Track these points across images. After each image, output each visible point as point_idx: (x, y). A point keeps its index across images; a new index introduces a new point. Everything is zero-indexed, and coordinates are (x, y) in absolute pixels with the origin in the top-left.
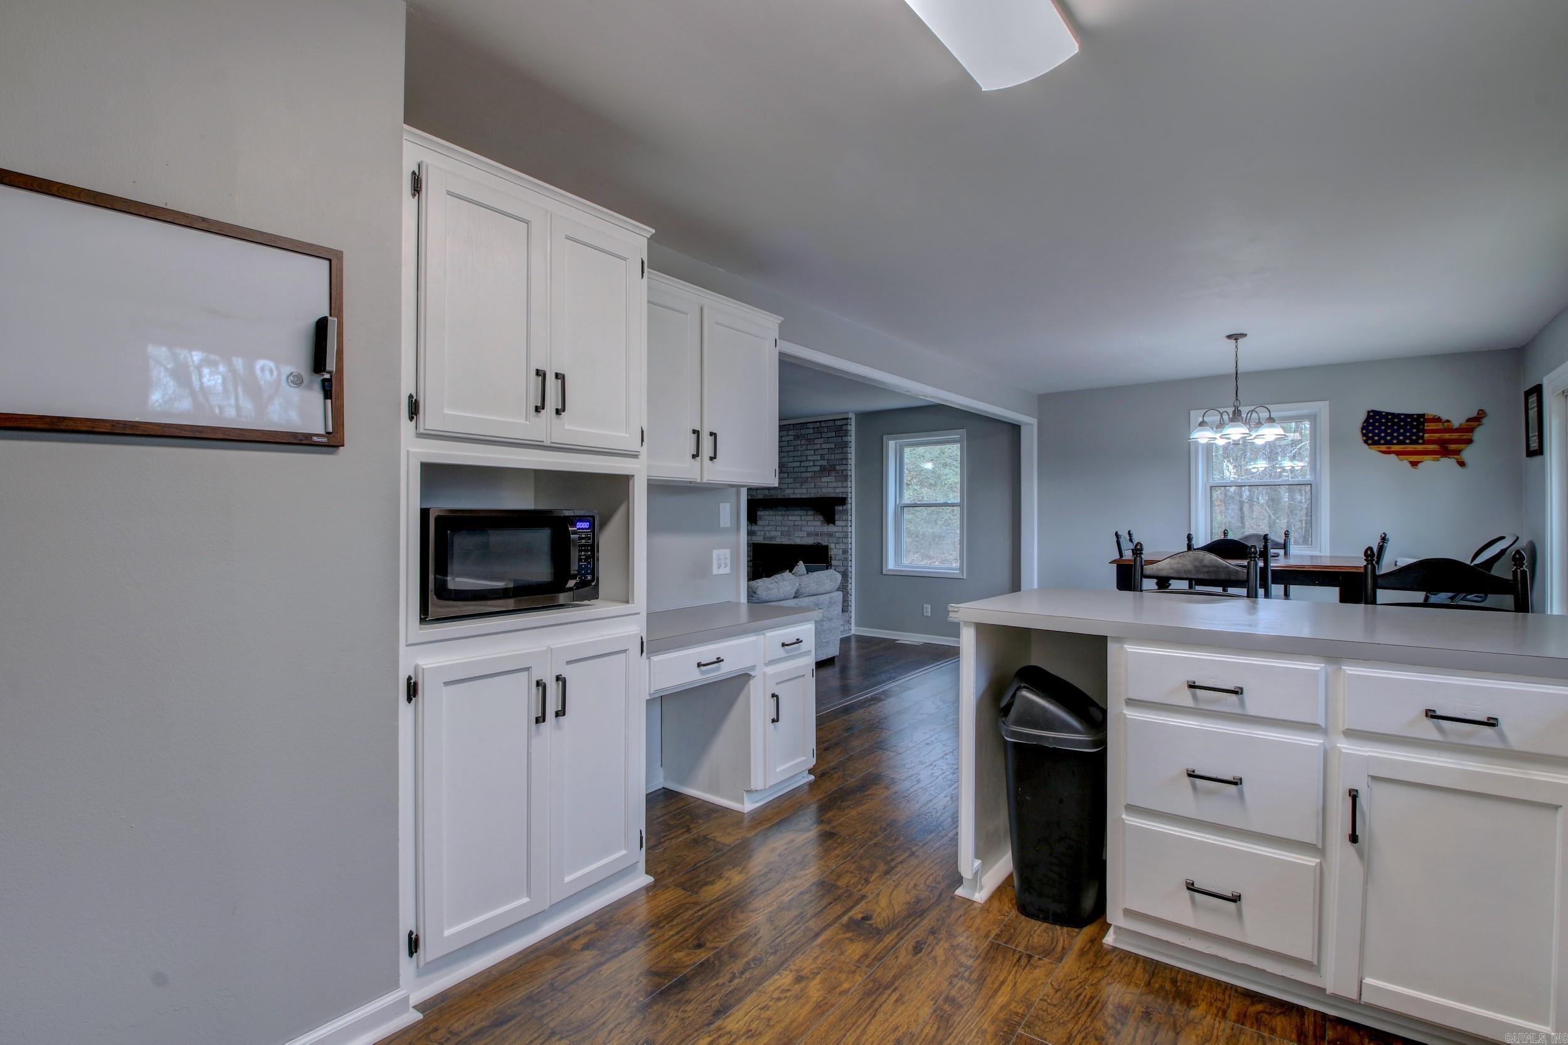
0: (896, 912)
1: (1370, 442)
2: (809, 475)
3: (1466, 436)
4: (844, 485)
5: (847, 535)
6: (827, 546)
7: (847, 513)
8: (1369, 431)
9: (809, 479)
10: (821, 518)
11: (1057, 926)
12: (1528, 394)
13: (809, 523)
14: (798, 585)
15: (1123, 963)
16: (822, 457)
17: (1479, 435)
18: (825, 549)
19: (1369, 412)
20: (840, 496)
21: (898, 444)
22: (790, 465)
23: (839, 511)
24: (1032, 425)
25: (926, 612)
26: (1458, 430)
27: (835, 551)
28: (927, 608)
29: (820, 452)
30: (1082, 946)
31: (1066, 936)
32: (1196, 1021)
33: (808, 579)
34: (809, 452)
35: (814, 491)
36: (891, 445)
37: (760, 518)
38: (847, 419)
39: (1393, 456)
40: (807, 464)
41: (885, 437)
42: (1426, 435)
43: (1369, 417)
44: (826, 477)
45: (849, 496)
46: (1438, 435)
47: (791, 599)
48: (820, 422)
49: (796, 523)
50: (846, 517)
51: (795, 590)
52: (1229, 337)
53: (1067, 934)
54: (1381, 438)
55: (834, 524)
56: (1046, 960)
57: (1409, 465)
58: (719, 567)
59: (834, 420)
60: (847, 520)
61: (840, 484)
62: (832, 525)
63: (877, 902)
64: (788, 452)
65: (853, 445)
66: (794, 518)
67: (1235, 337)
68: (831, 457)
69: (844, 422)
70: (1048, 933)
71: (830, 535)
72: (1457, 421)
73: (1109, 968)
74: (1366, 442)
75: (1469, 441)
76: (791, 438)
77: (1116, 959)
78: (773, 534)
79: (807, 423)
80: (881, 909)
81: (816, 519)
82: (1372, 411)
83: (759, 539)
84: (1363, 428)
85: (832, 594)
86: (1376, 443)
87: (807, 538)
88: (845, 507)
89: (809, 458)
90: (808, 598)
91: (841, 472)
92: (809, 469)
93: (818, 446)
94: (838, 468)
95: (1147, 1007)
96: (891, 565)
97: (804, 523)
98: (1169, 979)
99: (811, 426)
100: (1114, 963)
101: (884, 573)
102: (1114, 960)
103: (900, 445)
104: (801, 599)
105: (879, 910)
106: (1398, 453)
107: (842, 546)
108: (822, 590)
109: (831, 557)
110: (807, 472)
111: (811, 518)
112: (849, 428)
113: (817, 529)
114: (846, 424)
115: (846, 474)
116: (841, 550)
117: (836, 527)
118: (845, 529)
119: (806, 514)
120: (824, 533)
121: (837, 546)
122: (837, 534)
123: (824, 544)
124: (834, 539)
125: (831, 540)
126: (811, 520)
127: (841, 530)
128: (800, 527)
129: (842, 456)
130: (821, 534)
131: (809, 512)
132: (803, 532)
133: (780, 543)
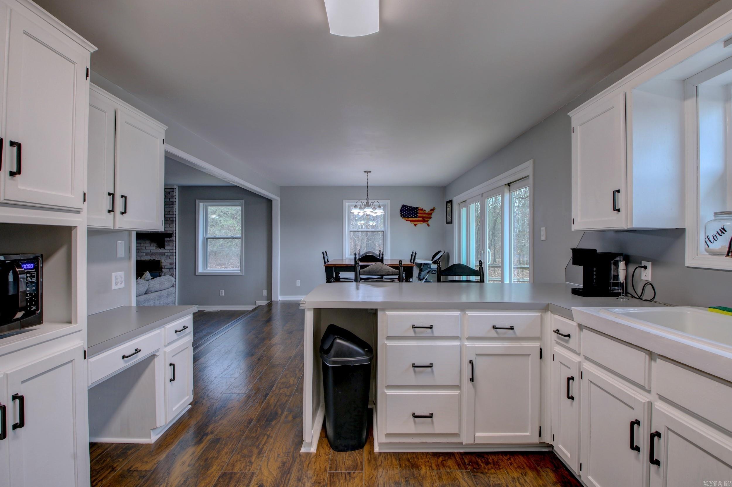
0: (275, 476)
1: (402, 216)
3: (430, 216)
4: (171, 226)
5: (173, 254)
6: (160, 261)
7: (173, 242)
8: (402, 212)
10: (155, 245)
11: (353, 451)
12: (447, 202)
13: (147, 248)
14: (148, 286)
15: (387, 459)
17: (433, 215)
18: (159, 262)
19: (402, 205)
20: (169, 232)
21: (204, 205)
23: (167, 241)
24: (278, 200)
25: (222, 294)
26: (428, 214)
27: (164, 263)
28: (222, 292)
30: (367, 458)
31: (359, 455)
32: (425, 476)
33: (154, 282)
36: (201, 205)
38: (173, 189)
39: (409, 222)
41: (197, 201)
42: (419, 215)
43: (402, 207)
45: (175, 232)
46: (422, 215)
47: (143, 295)
50: (173, 244)
51: (146, 289)
52: (365, 172)
53: (359, 454)
54: (406, 215)
55: (164, 248)
56: (357, 472)
57: (414, 225)
58: (116, 285)
60: (173, 246)
61: (168, 225)
62: (163, 249)
63: (262, 474)
65: (177, 203)
67: (367, 172)
69: (171, 190)
70: (351, 457)
71: (162, 254)
72: (427, 211)
73: (383, 465)
74: (401, 216)
75: (431, 218)
77: (383, 458)
80: (266, 478)
81: (151, 245)
82: (403, 205)
84: (400, 211)
85: (169, 290)
86: (404, 217)
87: (146, 256)
88: (171, 239)
90: (154, 293)
95: (406, 478)
96: (201, 270)
98: (406, 460)
100: (383, 461)
101: (196, 275)
102: (383, 460)
103: (205, 205)
104: (150, 295)
105: (265, 478)
106: (411, 221)
107: (170, 261)
108: (163, 287)
109: (162, 267)
111: (149, 245)
112: (174, 194)
113: (153, 251)
114: (171, 192)
115: (172, 220)
116: (169, 263)
117: (165, 250)
118: (171, 251)
119: (144, 242)
120: (157, 254)
121: (166, 261)
122: (166, 254)
123: (157, 260)
124: (164, 257)
125: (162, 257)
126: (148, 246)
127: (169, 252)
128: (140, 250)
129: (170, 209)
130: (155, 254)
131: (147, 241)
132: (143, 253)
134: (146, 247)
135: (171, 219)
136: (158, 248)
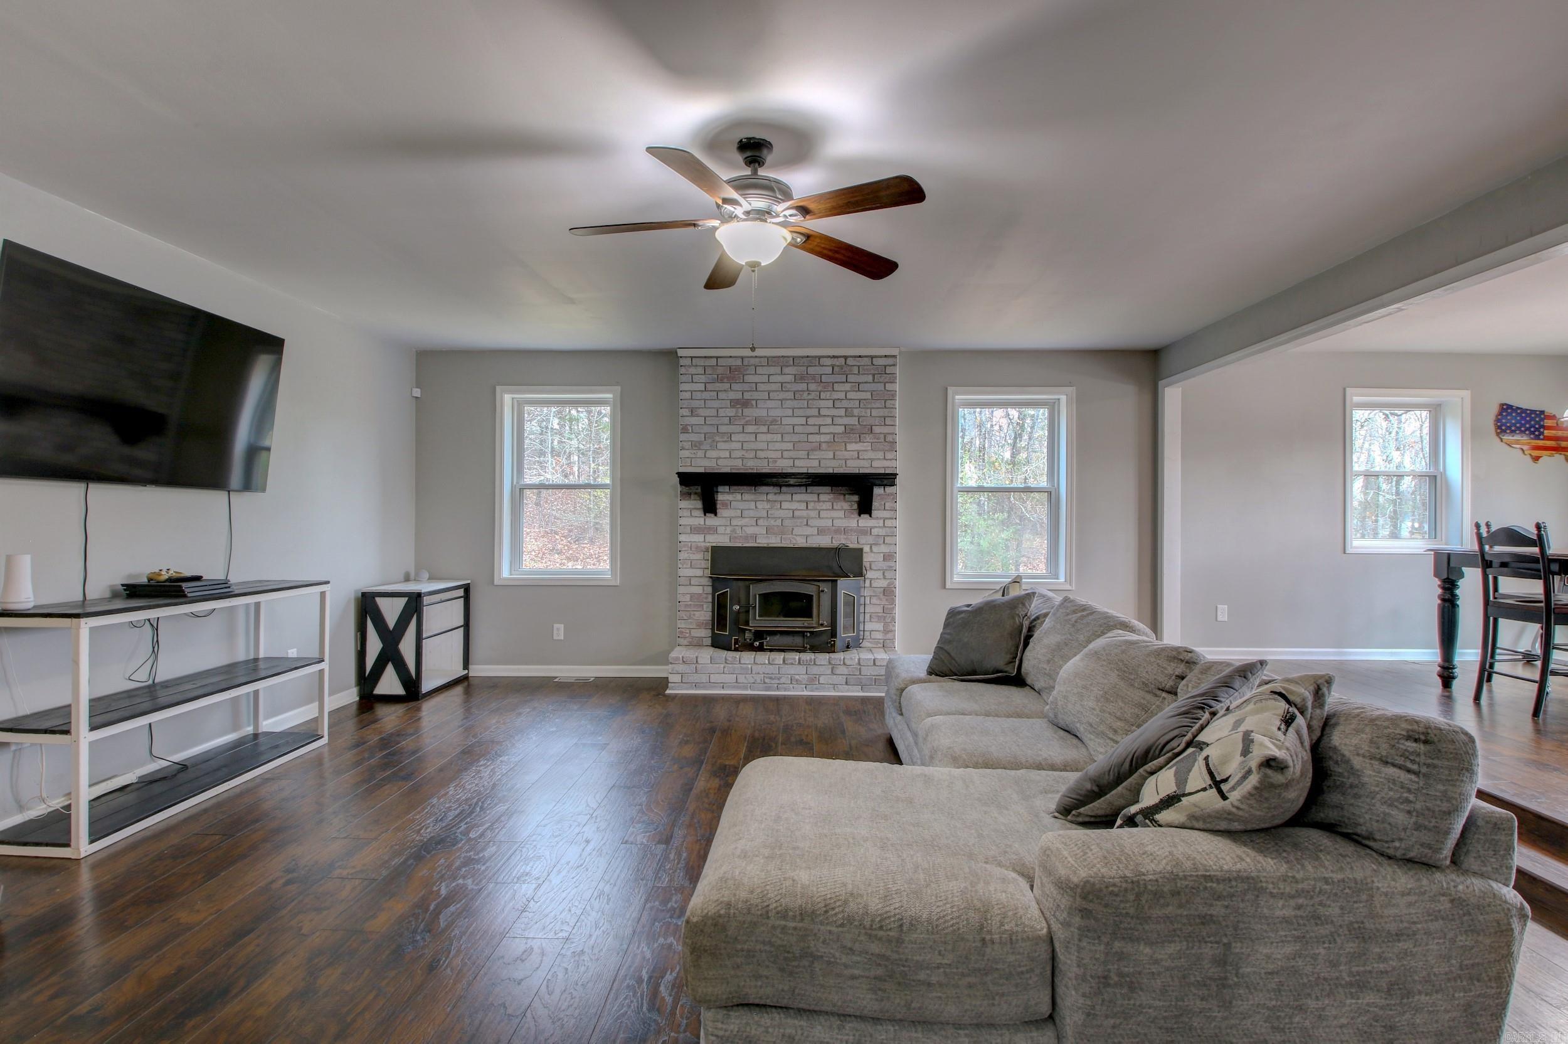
1: (1499, 432)
2: (823, 438)
4: (889, 455)
5: (891, 533)
6: (861, 550)
7: (895, 499)
8: (1500, 423)
9: (824, 446)
13: (825, 513)
16: (848, 413)
18: (858, 553)
19: (1502, 405)
20: (884, 472)
21: (973, 402)
22: (785, 421)
23: (879, 495)
27: (871, 556)
29: (845, 404)
34: (822, 403)
35: (834, 463)
37: (724, 506)
38: (893, 357)
40: (819, 421)
41: (949, 390)
42: (1545, 431)
43: (1501, 410)
44: (856, 443)
45: (901, 474)
46: (1554, 433)
48: (846, 357)
49: (797, 513)
50: (894, 505)
54: (1510, 429)
55: (872, 514)
57: (1531, 460)
59: (872, 357)
60: (893, 510)
61: (880, 455)
62: (868, 516)
64: (781, 400)
66: (794, 506)
68: (866, 413)
69: (890, 361)
71: (868, 532)
74: (1496, 432)
76: (790, 378)
78: (750, 531)
79: (820, 357)
81: (835, 507)
82: (1504, 404)
83: (722, 539)
84: (1495, 419)
86: (1503, 432)
87: (819, 537)
88: (889, 490)
89: (823, 412)
91: (882, 436)
92: (823, 430)
93: (842, 395)
94: (876, 429)
97: (813, 514)
99: (828, 362)
101: (947, 587)
107: (884, 549)
109: (865, 563)
110: (819, 433)
111: (828, 505)
112: (896, 371)
113: (838, 523)
114: (890, 366)
115: (891, 440)
116: (882, 555)
117: (874, 520)
118: (888, 523)
119: (816, 499)
120: (851, 530)
121: (875, 549)
122: (875, 532)
123: (851, 546)
124: (870, 539)
125: (863, 540)
126: (826, 510)
127: (881, 525)
128: (805, 520)
129: (885, 412)
130: (846, 531)
131: (822, 497)
132: (812, 527)
133: (765, 545)
134: (821, 512)
135: (889, 438)
136: (853, 516)
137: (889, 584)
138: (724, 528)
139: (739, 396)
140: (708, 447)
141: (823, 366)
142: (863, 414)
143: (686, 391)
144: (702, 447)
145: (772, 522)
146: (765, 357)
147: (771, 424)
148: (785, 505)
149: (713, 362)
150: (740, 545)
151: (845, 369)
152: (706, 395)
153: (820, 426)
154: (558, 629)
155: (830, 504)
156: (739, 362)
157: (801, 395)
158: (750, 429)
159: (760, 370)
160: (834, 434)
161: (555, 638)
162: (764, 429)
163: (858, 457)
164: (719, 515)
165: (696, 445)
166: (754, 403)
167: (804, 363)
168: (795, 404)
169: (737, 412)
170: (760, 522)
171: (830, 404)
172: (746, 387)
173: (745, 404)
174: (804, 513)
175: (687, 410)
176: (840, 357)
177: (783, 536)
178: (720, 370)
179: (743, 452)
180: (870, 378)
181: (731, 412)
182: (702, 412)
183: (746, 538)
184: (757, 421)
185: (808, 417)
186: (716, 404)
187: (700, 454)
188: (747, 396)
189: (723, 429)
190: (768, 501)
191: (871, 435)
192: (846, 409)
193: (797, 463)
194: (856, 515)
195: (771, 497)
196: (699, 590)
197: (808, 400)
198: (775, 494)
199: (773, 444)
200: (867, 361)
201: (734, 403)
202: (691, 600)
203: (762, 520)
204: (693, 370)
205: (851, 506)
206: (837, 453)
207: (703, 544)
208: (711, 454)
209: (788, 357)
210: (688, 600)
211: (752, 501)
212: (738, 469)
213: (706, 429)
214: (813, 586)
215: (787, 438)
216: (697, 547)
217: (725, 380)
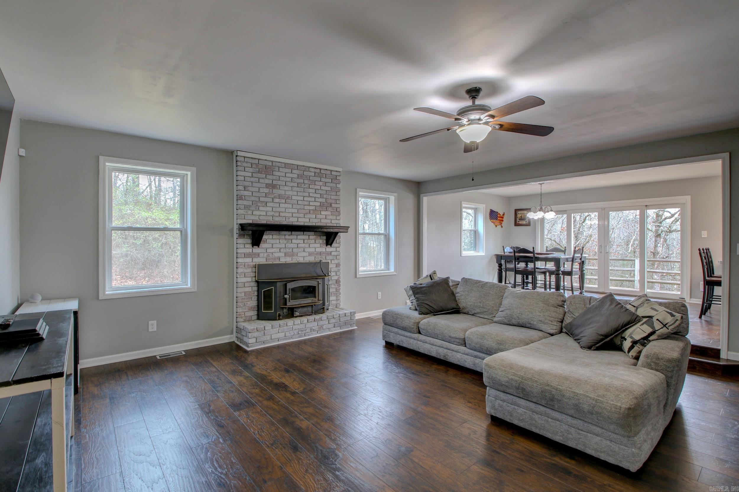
1: (490, 219)
2: (311, 208)
3: (502, 219)
4: (338, 218)
5: (339, 254)
8: (490, 215)
9: (311, 212)
12: (518, 210)
16: (322, 196)
17: (504, 219)
22: (294, 198)
25: (379, 297)
27: (331, 265)
28: (379, 294)
29: (320, 192)
34: (311, 191)
35: (316, 221)
37: (266, 242)
38: (339, 172)
39: (493, 223)
40: (309, 199)
41: (358, 189)
44: (325, 211)
46: (499, 218)
48: (320, 169)
49: (299, 245)
50: (338, 241)
54: (492, 218)
55: (331, 246)
57: (495, 226)
59: (331, 171)
60: (339, 243)
61: (334, 217)
62: (329, 246)
64: (292, 187)
66: (298, 241)
69: (338, 174)
71: (328, 254)
72: (502, 215)
75: (503, 221)
76: (296, 176)
78: (277, 255)
79: (309, 167)
81: (316, 242)
82: (491, 209)
83: (261, 260)
87: (309, 257)
89: (311, 195)
91: (335, 208)
92: (311, 204)
93: (319, 187)
94: (333, 205)
97: (307, 245)
99: (313, 170)
101: (358, 277)
107: (336, 261)
110: (309, 205)
113: (318, 250)
114: (338, 176)
115: (339, 211)
116: (335, 264)
117: (332, 248)
118: (338, 249)
120: (323, 253)
121: (333, 262)
122: (333, 253)
123: (323, 261)
124: (331, 257)
125: (328, 258)
126: (312, 243)
127: (335, 250)
128: (303, 249)
129: (336, 197)
130: (320, 253)
131: (311, 237)
132: (306, 252)
133: (284, 262)
134: (310, 245)
136: (324, 246)
137: (338, 278)
138: (263, 254)
139: (270, 182)
140: (254, 209)
141: (311, 172)
142: (328, 197)
143: (241, 176)
144: (251, 209)
145: (288, 250)
146: (284, 163)
147: (287, 198)
148: (294, 241)
149: (256, 161)
150: (271, 263)
151: (320, 174)
152: (252, 179)
153: (310, 201)
154: (152, 325)
155: (314, 240)
156: (270, 164)
157: (301, 185)
158: (277, 200)
159: (281, 169)
160: (316, 206)
161: (150, 330)
162: (283, 201)
163: (326, 218)
164: (260, 246)
165: (246, 207)
166: (278, 186)
167: (302, 169)
168: (298, 189)
169: (270, 191)
170: (282, 250)
171: (314, 191)
172: (274, 178)
173: (273, 186)
174: (303, 245)
175: (242, 187)
176: (318, 168)
177: (293, 257)
178: (260, 166)
179: (273, 213)
180: (330, 181)
181: (266, 190)
182: (251, 189)
183: (275, 259)
184: (280, 196)
185: (304, 197)
186: (258, 185)
187: (250, 212)
188: (275, 182)
189: (262, 199)
190: (286, 239)
191: (331, 208)
192: (321, 194)
193: (300, 220)
194: (325, 246)
195: (287, 237)
196: (249, 289)
197: (304, 188)
198: (289, 235)
199: (288, 209)
200: (329, 172)
201: (268, 186)
202: (245, 296)
203: (282, 249)
204: (245, 164)
205: (323, 241)
206: (317, 216)
207: (251, 263)
208: (255, 213)
209: (295, 165)
210: (243, 295)
211: (278, 239)
212: (271, 222)
213: (253, 199)
214: (316, 282)
215: (294, 206)
216: (248, 265)
217: (263, 173)
